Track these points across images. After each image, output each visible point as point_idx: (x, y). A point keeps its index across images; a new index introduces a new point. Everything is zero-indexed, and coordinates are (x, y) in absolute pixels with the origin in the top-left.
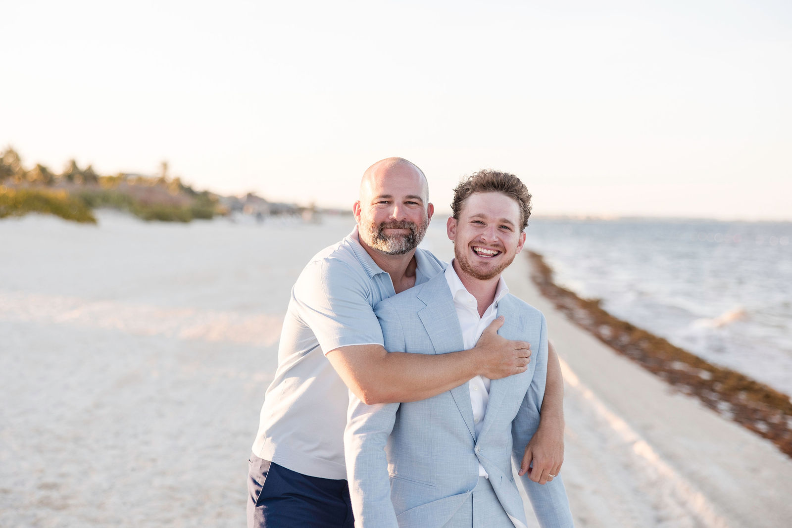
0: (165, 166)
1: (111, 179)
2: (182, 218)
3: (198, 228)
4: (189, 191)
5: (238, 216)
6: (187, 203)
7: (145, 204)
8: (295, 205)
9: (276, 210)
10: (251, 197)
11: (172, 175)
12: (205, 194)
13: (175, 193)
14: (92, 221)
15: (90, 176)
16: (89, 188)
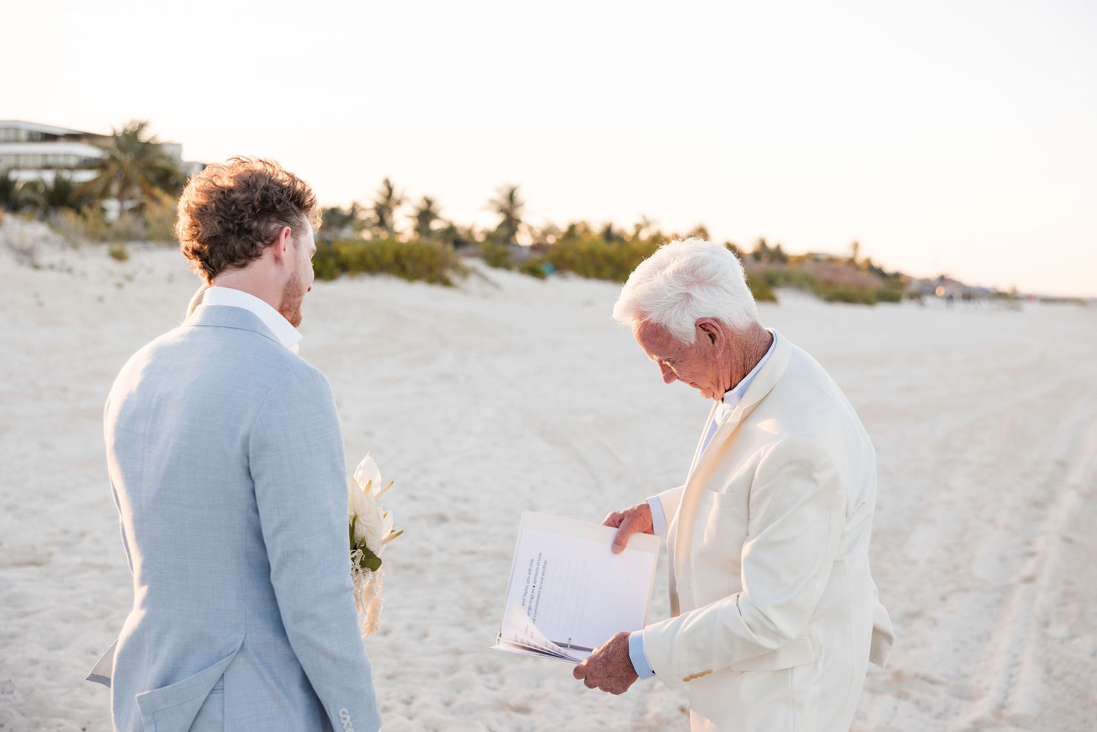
0: (856, 246)
1: (800, 260)
2: (866, 299)
3: (884, 311)
4: (880, 273)
5: (929, 300)
6: (876, 284)
7: (829, 283)
8: (995, 289)
9: (969, 295)
10: (943, 279)
11: (861, 257)
12: (897, 275)
13: (864, 276)
14: (773, 299)
15: (778, 256)
16: (775, 268)
